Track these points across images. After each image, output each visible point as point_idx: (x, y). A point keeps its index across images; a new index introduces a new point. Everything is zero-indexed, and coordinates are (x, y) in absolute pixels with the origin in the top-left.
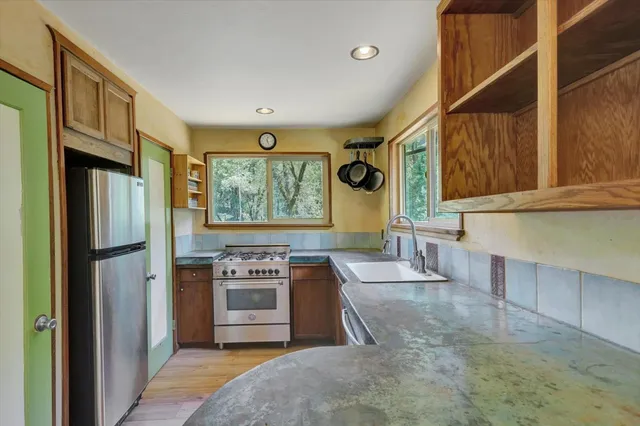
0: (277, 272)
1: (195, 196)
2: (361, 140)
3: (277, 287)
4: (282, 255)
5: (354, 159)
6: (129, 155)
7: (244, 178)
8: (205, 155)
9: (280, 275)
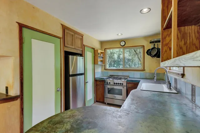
0: (122, 84)
1: (102, 61)
2: (156, 40)
3: (122, 89)
4: (125, 79)
5: (153, 47)
6: (81, 51)
7: (127, 54)
8: (105, 49)
9: (123, 85)
